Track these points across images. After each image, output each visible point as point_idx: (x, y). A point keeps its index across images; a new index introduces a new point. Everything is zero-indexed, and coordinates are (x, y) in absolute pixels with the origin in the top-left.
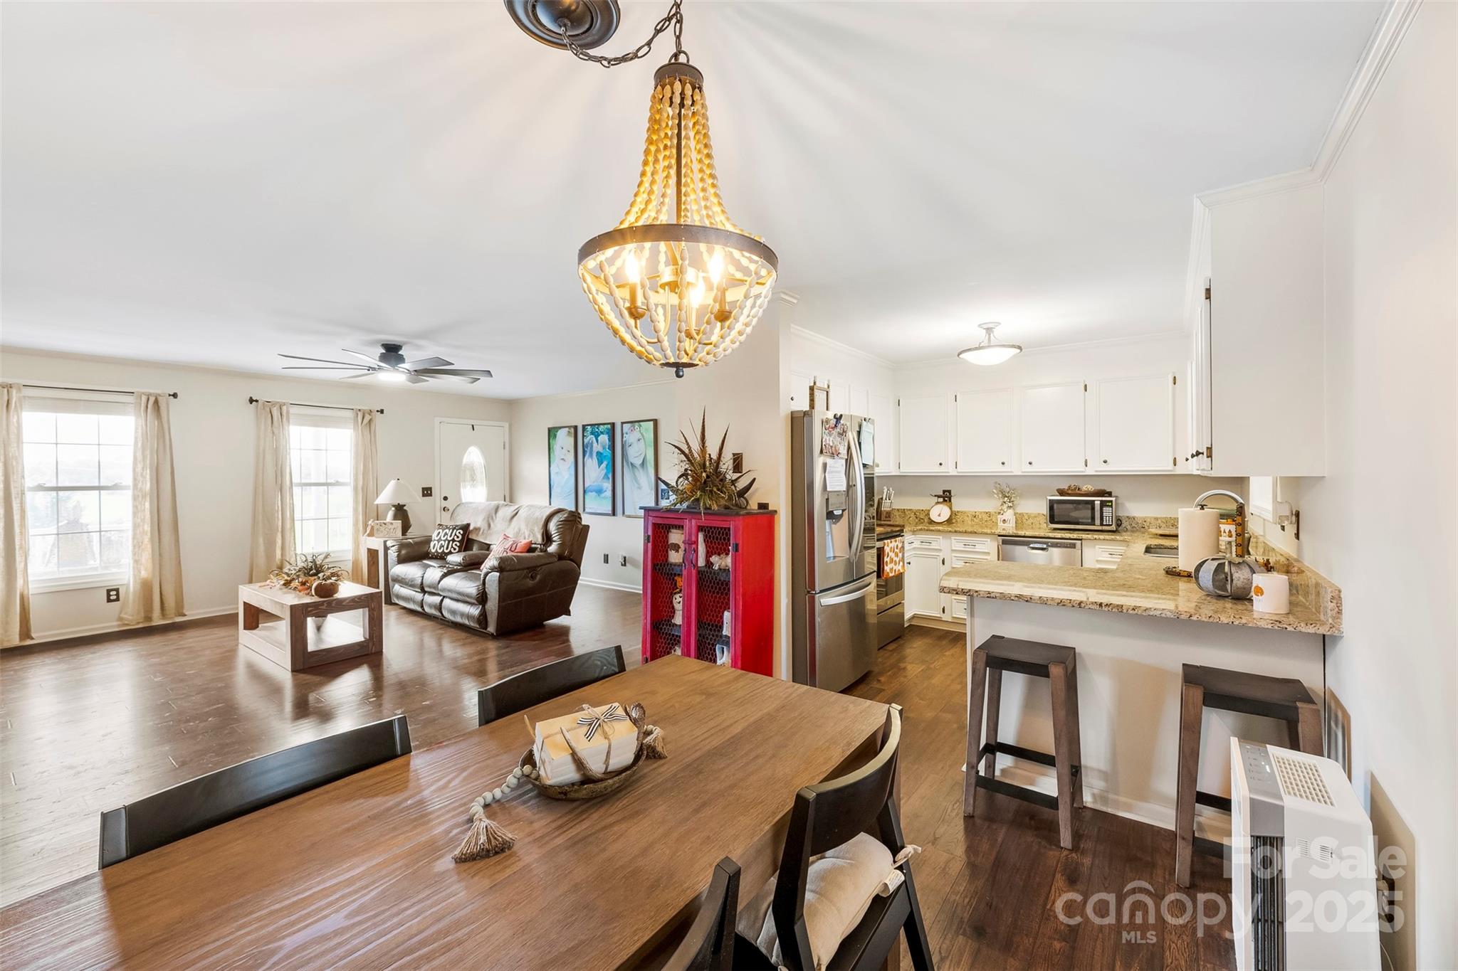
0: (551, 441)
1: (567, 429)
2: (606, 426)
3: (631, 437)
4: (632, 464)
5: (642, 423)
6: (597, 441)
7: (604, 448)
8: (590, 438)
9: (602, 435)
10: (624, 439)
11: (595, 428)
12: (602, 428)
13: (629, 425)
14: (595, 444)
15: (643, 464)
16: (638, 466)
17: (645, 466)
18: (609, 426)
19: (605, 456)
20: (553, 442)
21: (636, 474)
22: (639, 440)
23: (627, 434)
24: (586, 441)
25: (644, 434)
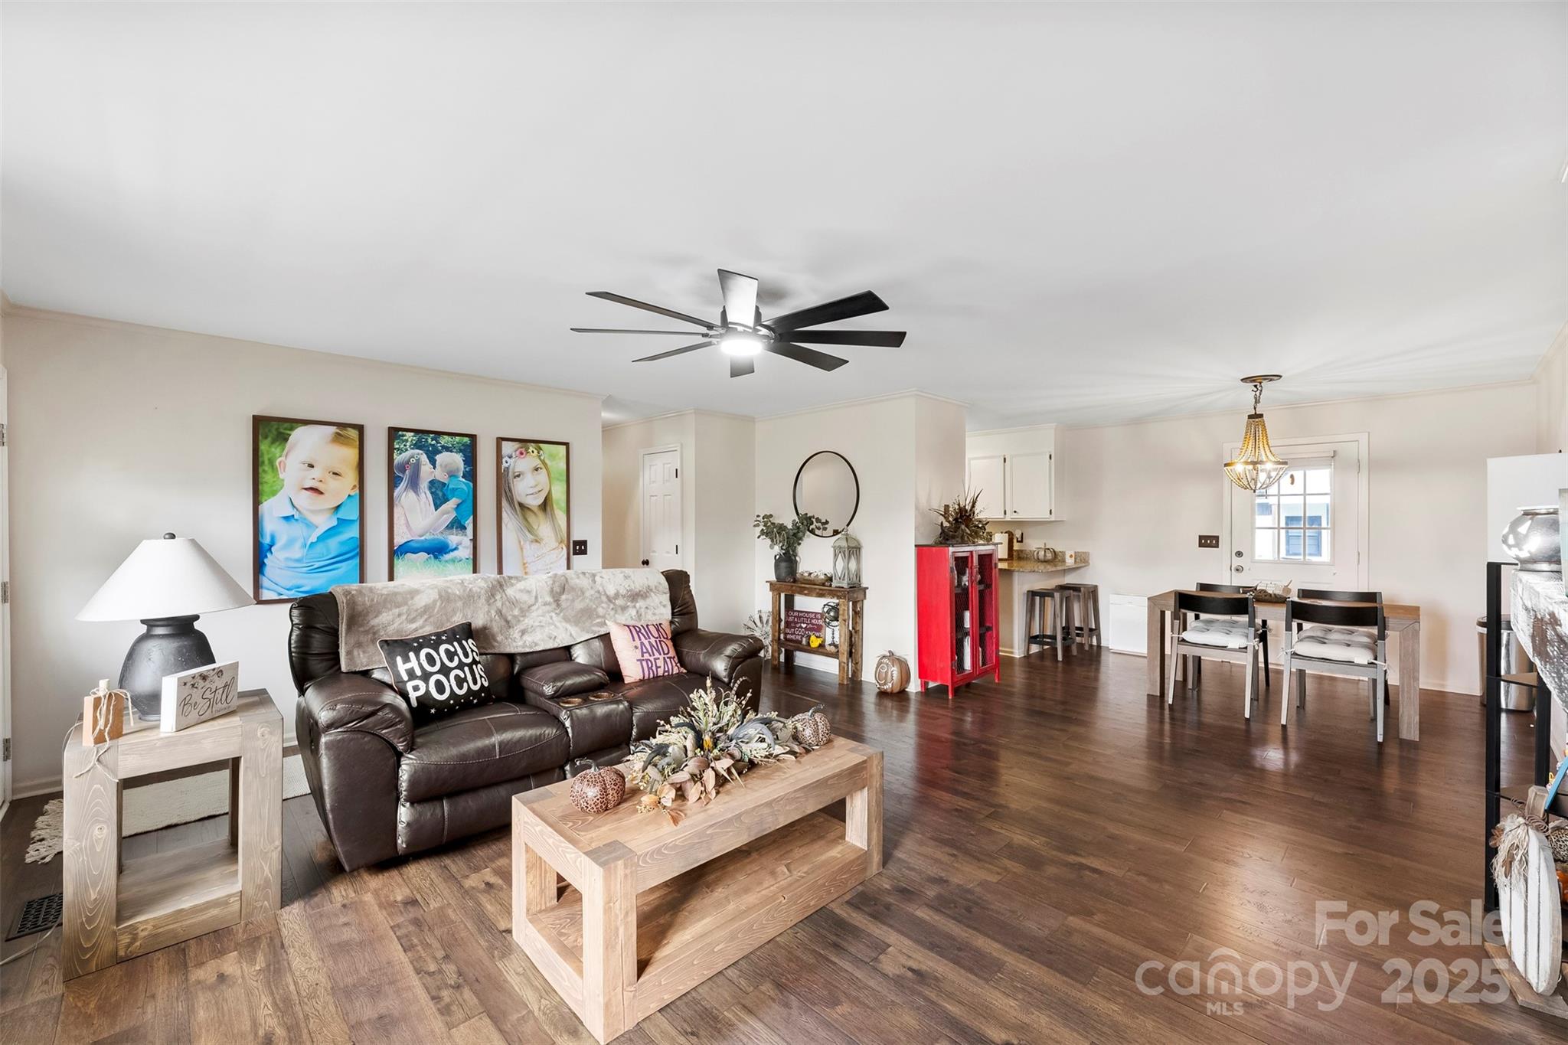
0: (264, 446)
1: (333, 429)
2: (458, 439)
3: (521, 464)
4: (521, 505)
5: (541, 445)
6: (433, 462)
7: (452, 475)
8: (407, 454)
9: (445, 454)
10: (504, 465)
11: (429, 440)
12: (445, 440)
13: (516, 445)
14: (426, 467)
15: (546, 505)
16: (536, 509)
17: (548, 508)
18: (466, 440)
19: (454, 490)
20: (276, 450)
21: (530, 520)
22: (537, 469)
23: (510, 457)
24: (398, 458)
25: (547, 461)
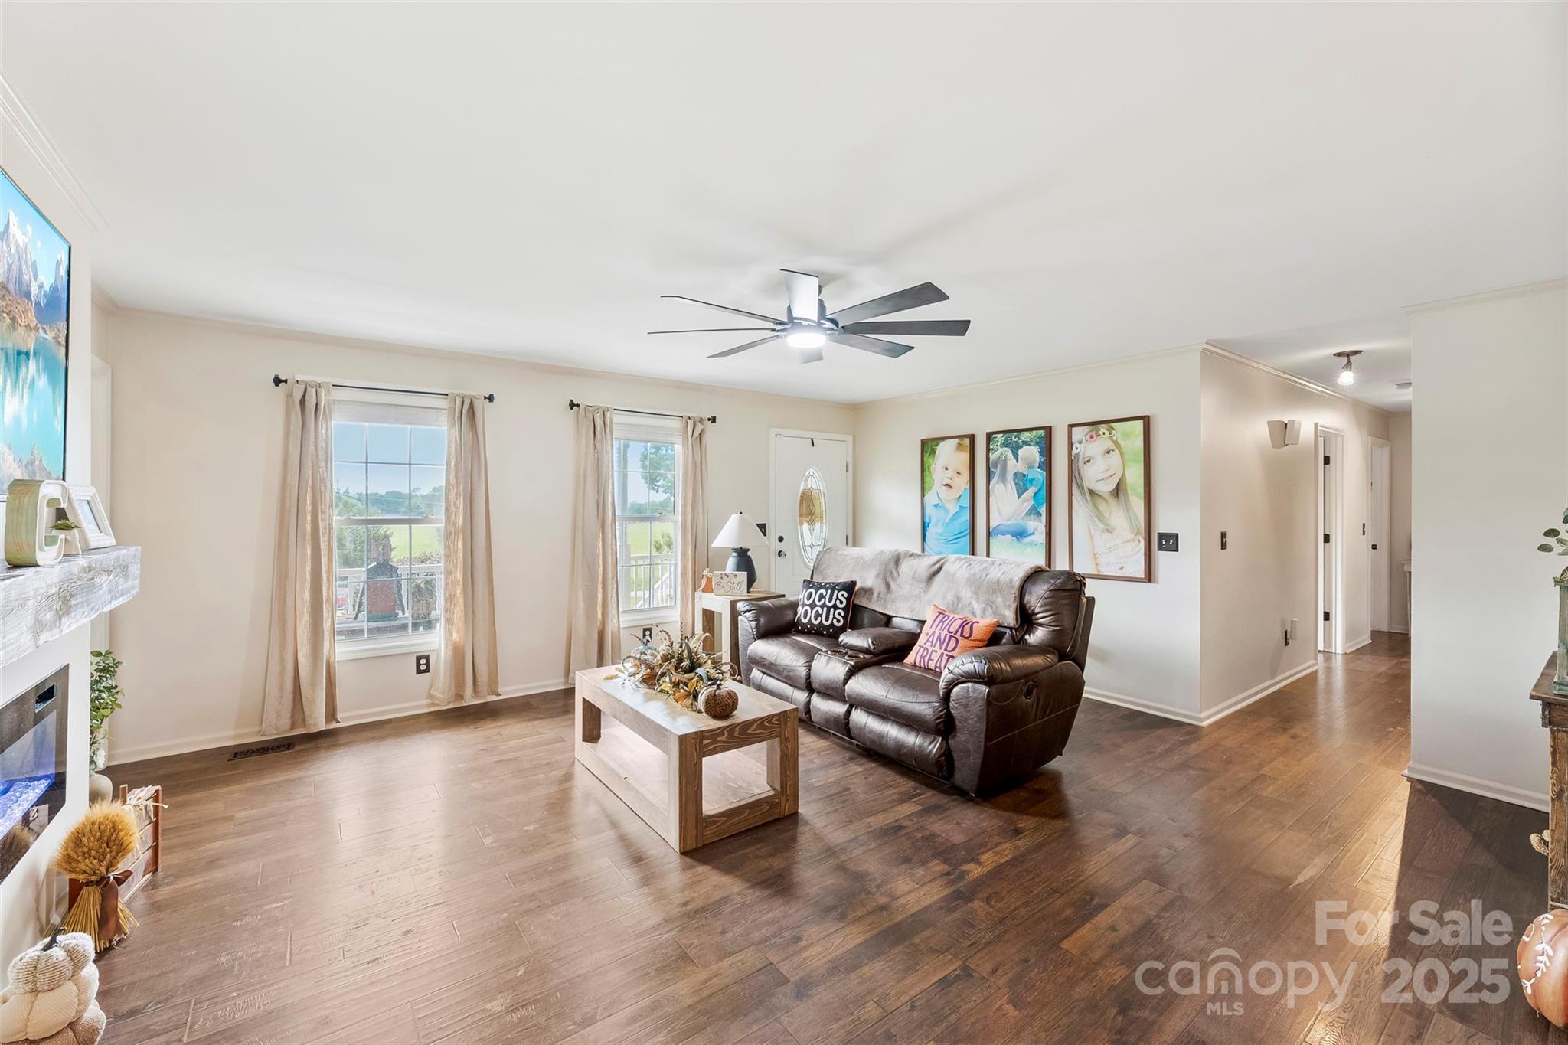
0: (925, 459)
1: (956, 441)
2: (1034, 433)
3: (1091, 448)
4: (1091, 492)
5: (1113, 425)
6: (1016, 457)
7: (1030, 466)
8: (1000, 452)
9: (1025, 448)
10: (1075, 451)
11: (1012, 437)
12: (1025, 436)
13: (1086, 429)
14: (1011, 461)
15: (1117, 492)
16: (1107, 496)
17: (1121, 495)
18: (1041, 433)
19: (1032, 480)
20: (930, 460)
21: (1100, 508)
22: (1108, 452)
23: (1080, 443)
24: (993, 457)
25: (1119, 441)
